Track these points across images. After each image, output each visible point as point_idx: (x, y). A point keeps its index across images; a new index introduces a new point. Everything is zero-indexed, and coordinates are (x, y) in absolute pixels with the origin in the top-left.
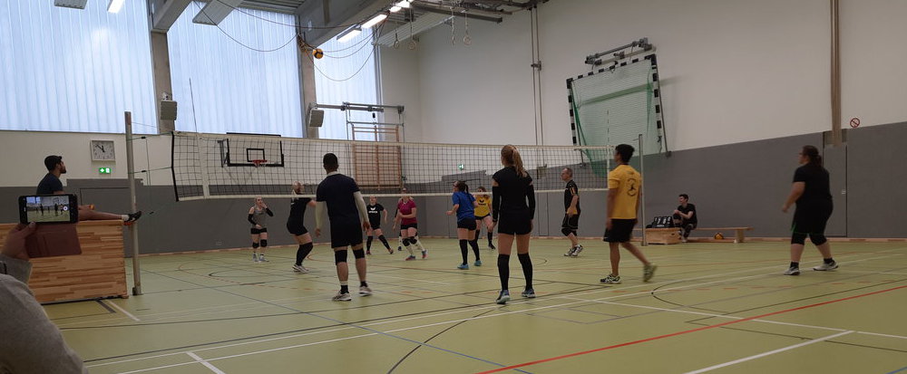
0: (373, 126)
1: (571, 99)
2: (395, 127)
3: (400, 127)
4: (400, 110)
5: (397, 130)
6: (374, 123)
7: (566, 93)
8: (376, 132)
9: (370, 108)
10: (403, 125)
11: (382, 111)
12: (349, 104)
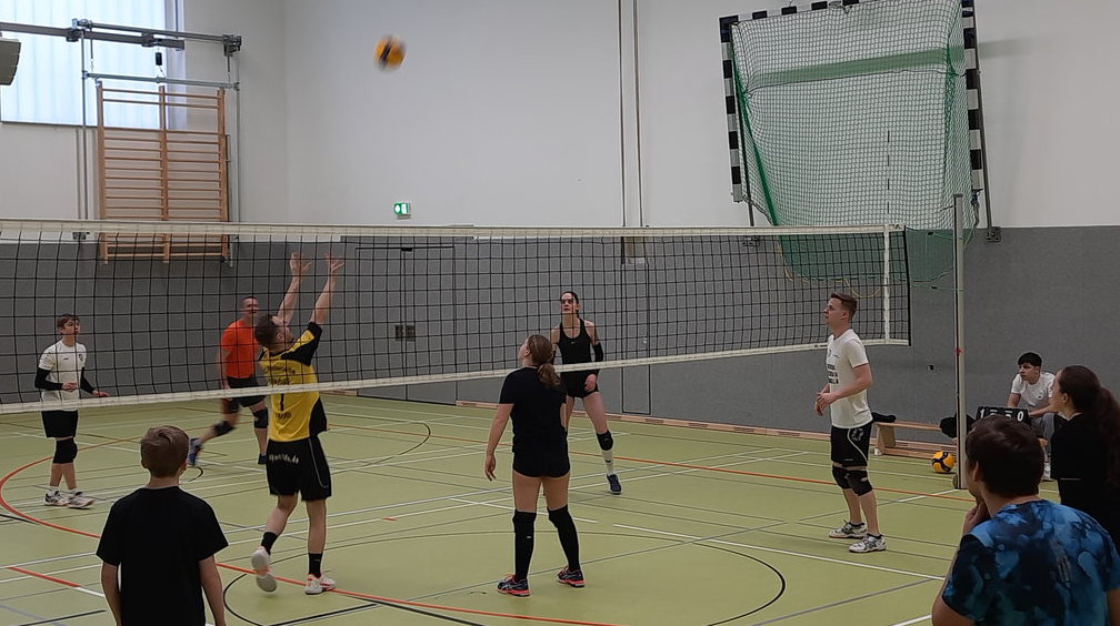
0: (155, 87)
1: (729, 68)
2: (214, 91)
3: (230, 93)
4: (231, 46)
5: (220, 100)
6: (158, 80)
7: (718, 52)
8: (162, 104)
9: (147, 39)
10: (236, 87)
11: (179, 46)
12: (91, 26)
